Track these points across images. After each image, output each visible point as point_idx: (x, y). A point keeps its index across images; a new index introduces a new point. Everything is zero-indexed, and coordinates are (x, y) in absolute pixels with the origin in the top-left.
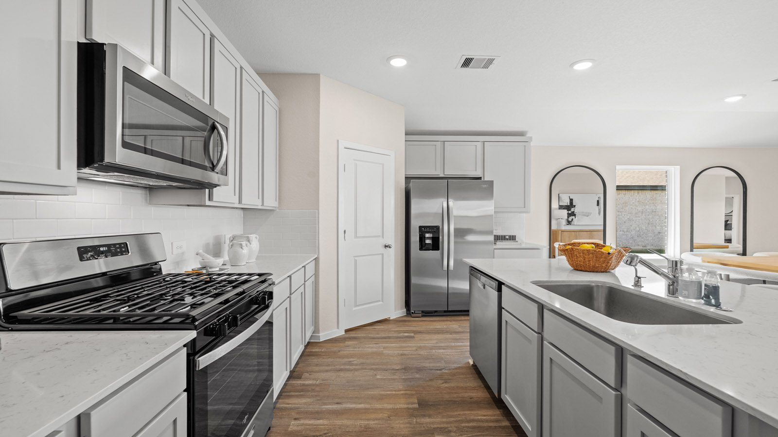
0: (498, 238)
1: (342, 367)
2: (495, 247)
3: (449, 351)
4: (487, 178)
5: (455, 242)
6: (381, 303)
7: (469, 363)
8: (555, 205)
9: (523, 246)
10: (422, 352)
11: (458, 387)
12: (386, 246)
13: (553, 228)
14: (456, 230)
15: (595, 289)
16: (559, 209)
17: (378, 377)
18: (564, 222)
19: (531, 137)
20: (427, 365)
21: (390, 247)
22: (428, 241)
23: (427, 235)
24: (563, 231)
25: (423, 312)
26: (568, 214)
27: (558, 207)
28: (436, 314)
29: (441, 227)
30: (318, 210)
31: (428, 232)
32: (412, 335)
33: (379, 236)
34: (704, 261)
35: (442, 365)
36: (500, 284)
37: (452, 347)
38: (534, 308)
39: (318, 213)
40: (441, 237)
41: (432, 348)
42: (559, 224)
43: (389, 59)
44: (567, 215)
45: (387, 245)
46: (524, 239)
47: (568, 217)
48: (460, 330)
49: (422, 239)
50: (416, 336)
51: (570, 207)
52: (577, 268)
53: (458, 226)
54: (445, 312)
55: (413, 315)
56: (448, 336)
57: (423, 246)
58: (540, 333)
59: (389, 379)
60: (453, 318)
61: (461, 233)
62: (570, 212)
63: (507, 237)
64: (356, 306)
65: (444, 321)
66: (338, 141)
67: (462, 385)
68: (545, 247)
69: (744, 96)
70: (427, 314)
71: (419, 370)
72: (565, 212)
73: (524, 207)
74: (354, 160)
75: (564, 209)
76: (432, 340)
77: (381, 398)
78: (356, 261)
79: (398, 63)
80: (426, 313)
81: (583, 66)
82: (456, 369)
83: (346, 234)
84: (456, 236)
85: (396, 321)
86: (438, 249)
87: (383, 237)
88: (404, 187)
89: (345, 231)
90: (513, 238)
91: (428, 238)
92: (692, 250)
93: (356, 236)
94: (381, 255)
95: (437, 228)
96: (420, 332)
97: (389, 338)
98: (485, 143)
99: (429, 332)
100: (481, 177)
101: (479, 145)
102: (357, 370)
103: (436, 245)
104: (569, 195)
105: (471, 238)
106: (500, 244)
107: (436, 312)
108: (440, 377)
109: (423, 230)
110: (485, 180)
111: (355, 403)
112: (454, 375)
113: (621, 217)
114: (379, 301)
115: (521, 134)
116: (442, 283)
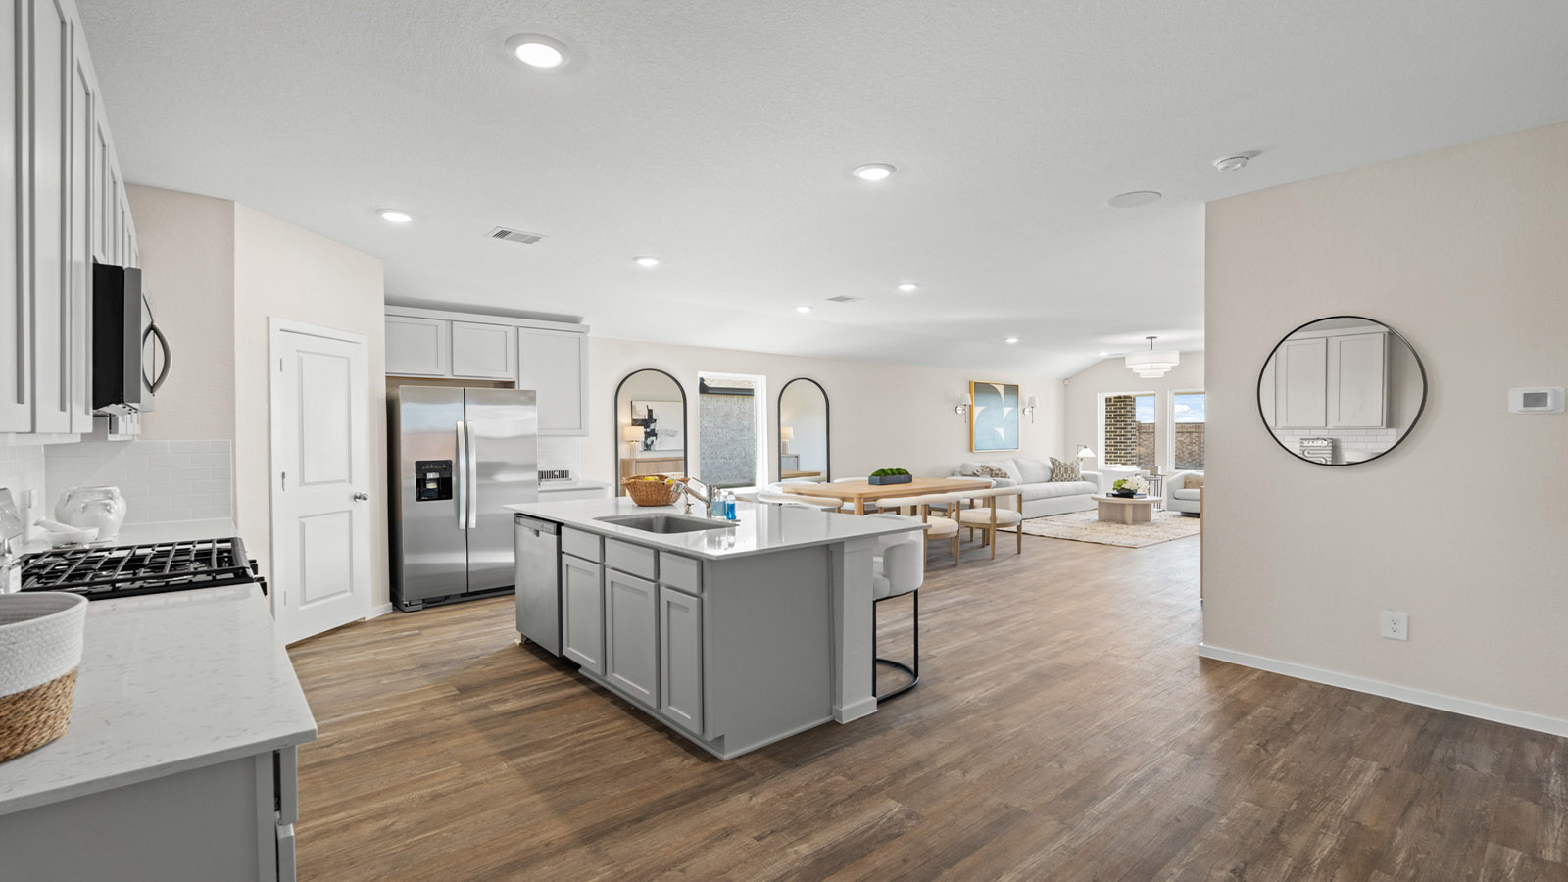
0: (543, 476)
1: (315, 686)
2: (539, 489)
3: (483, 638)
4: (524, 385)
5: (478, 486)
6: (349, 594)
7: (515, 644)
8: (625, 419)
9: (580, 486)
10: (442, 647)
11: (506, 667)
12: (356, 497)
13: (621, 456)
14: (480, 465)
15: (654, 521)
16: (633, 425)
17: (385, 682)
18: (640, 446)
19: (588, 327)
20: (454, 657)
21: (365, 499)
22: (431, 486)
23: (431, 476)
24: (638, 461)
25: (424, 601)
26: (646, 433)
27: (630, 422)
28: (446, 602)
29: (454, 462)
30: (234, 439)
31: (431, 471)
32: (417, 632)
33: (344, 481)
34: (784, 492)
35: (478, 652)
36: (559, 525)
37: (486, 634)
38: (596, 540)
39: (234, 446)
40: (454, 479)
41: (455, 640)
42: (632, 450)
43: (380, 211)
44: (643, 435)
45: (358, 495)
46: (580, 475)
47: (646, 438)
48: (493, 614)
49: (421, 483)
50: (423, 632)
51: (647, 422)
52: (641, 504)
53: (483, 459)
54: (463, 595)
55: (407, 609)
56: (476, 623)
57: (423, 494)
58: (602, 564)
59: (404, 681)
60: (478, 603)
61: (487, 469)
62: (648, 430)
63: (556, 474)
64: (305, 602)
65: (462, 608)
66: (268, 318)
67: (510, 663)
68: (610, 485)
69: (811, 307)
70: (431, 603)
71: (445, 663)
72: (640, 431)
73: (581, 428)
74: (298, 351)
75: (639, 425)
76: (454, 632)
77: (402, 698)
78: (303, 526)
79: (397, 218)
80: (429, 603)
81: (648, 263)
82: (498, 652)
83: (286, 480)
84: (479, 475)
85: (377, 622)
86: (450, 497)
87: (350, 482)
88: (385, 395)
89: (284, 474)
90: (564, 475)
91: (432, 480)
92: (780, 481)
93: (303, 482)
94: (347, 513)
95: (448, 463)
96: (427, 627)
97: (377, 642)
98: (520, 329)
99: (443, 625)
100: (514, 382)
101: (511, 332)
102: (344, 683)
103: (445, 490)
104: (647, 403)
105: (503, 477)
106: (547, 484)
107: (447, 597)
108: (480, 663)
109: (422, 467)
110: (522, 388)
111: (362, 710)
112: (497, 658)
113: (721, 435)
114: (346, 591)
115: (574, 320)
116: (459, 558)
